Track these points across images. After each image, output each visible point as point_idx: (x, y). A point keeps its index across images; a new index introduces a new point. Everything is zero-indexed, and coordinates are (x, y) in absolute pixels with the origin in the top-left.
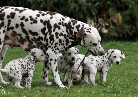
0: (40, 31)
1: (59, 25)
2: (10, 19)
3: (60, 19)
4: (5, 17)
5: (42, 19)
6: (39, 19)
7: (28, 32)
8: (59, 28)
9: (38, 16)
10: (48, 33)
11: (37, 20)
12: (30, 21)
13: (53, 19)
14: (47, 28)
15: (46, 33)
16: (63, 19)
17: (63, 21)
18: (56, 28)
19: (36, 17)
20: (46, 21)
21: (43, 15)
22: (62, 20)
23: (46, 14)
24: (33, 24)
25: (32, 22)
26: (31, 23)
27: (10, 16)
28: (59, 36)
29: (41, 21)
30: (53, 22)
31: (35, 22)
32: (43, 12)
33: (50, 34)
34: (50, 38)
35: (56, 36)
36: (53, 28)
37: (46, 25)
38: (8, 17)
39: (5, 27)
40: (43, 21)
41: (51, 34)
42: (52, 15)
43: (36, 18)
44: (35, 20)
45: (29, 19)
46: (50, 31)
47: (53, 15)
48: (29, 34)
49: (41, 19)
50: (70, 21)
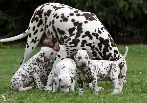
0: (68, 30)
1: (92, 35)
2: (47, 16)
3: (96, 30)
4: (43, 15)
5: (75, 19)
6: (70, 18)
7: (57, 31)
8: (91, 38)
9: (71, 15)
10: (75, 35)
11: (68, 18)
12: (60, 19)
13: (87, 24)
14: (77, 29)
15: (73, 34)
16: (100, 32)
17: (99, 34)
18: (87, 36)
19: (69, 15)
20: (78, 22)
21: (78, 15)
22: (97, 32)
23: (81, 16)
24: (62, 22)
25: (62, 19)
26: (61, 21)
27: (47, 13)
28: (85, 45)
29: (73, 20)
30: (86, 28)
31: (66, 20)
32: (80, 12)
33: (76, 37)
34: (73, 40)
35: (81, 43)
36: (83, 34)
37: (76, 26)
38: (45, 14)
39: (44, 25)
40: (75, 20)
41: (78, 38)
42: (87, 19)
43: (68, 17)
44: (66, 18)
45: (60, 16)
46: (78, 35)
47: (89, 20)
48: (58, 32)
49: (73, 18)
50: (108, 39)
